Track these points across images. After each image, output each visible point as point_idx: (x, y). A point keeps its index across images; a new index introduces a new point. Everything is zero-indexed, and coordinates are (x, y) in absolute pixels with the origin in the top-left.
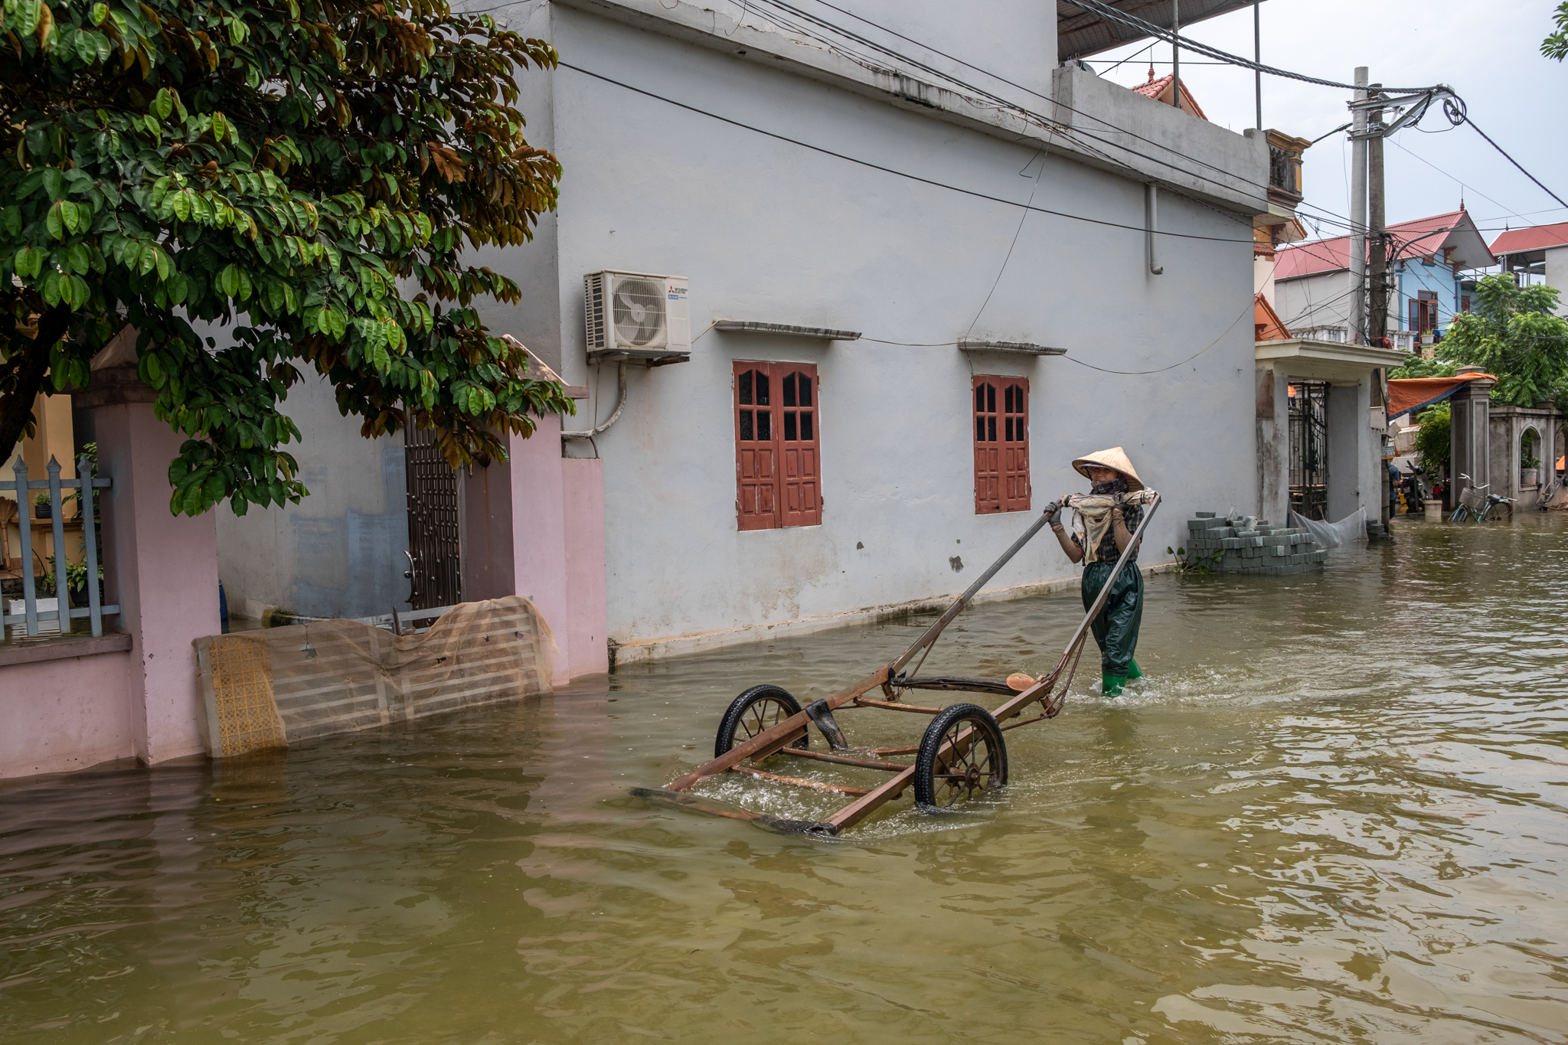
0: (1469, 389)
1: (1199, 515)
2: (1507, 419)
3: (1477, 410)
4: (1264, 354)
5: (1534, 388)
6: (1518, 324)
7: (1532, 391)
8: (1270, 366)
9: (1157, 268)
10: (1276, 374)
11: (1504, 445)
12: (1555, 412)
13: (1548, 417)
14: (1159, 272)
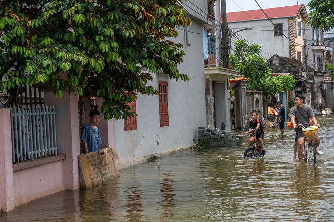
0: (240, 83)
1: (199, 128)
2: (252, 94)
3: (243, 91)
4: (207, 72)
5: (256, 83)
6: (250, 59)
7: (255, 84)
8: (208, 77)
9: (189, 44)
10: (210, 79)
11: (251, 104)
12: (262, 92)
13: (260, 94)
14: (189, 45)
